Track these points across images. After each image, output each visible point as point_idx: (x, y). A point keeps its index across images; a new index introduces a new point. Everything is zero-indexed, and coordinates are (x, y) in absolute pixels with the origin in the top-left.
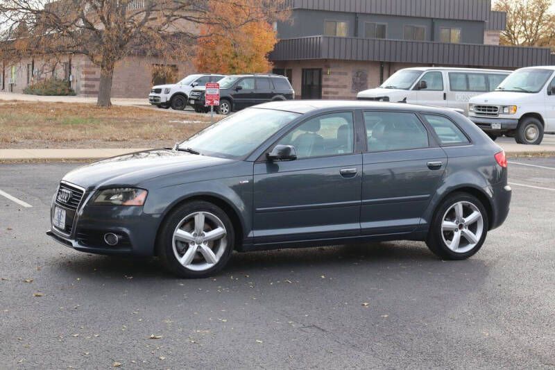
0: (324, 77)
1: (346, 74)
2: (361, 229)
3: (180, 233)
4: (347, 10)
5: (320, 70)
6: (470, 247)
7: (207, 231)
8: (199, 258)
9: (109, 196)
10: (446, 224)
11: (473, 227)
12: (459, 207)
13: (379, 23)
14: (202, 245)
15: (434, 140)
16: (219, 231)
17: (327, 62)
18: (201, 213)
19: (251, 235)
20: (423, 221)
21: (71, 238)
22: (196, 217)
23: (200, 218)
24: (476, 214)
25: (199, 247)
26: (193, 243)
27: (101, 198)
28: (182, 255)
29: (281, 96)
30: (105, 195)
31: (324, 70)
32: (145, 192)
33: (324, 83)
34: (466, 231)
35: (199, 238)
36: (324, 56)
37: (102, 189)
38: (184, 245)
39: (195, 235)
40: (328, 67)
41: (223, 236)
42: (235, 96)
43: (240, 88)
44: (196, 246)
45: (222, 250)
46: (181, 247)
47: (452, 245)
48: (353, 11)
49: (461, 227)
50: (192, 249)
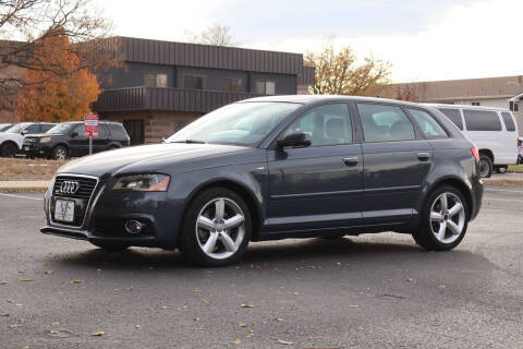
0: (147, 127)
1: (168, 125)
2: (363, 218)
3: (203, 219)
4: (167, 63)
5: (142, 120)
6: (455, 238)
7: (226, 218)
8: (220, 246)
9: (126, 183)
10: (434, 215)
11: (455, 218)
12: (444, 197)
13: (196, 75)
14: (223, 233)
15: (419, 133)
16: (238, 218)
17: (150, 113)
18: (222, 199)
19: (266, 223)
20: (415, 212)
21: (83, 229)
22: (217, 204)
23: (220, 205)
24: (458, 206)
25: (220, 235)
26: (214, 230)
27: (118, 186)
28: (204, 243)
29: (117, 143)
30: (122, 182)
31: (146, 121)
32: (168, 178)
33: (146, 134)
34: (450, 221)
35: (219, 226)
36: (147, 107)
37: (119, 176)
38: (206, 232)
39: (216, 222)
40: (151, 118)
41: (241, 224)
42: (71, 142)
43: (76, 134)
44: (217, 233)
45: (240, 238)
46: (203, 235)
47: (439, 236)
48: (172, 63)
49: (446, 218)
50: (213, 237)
